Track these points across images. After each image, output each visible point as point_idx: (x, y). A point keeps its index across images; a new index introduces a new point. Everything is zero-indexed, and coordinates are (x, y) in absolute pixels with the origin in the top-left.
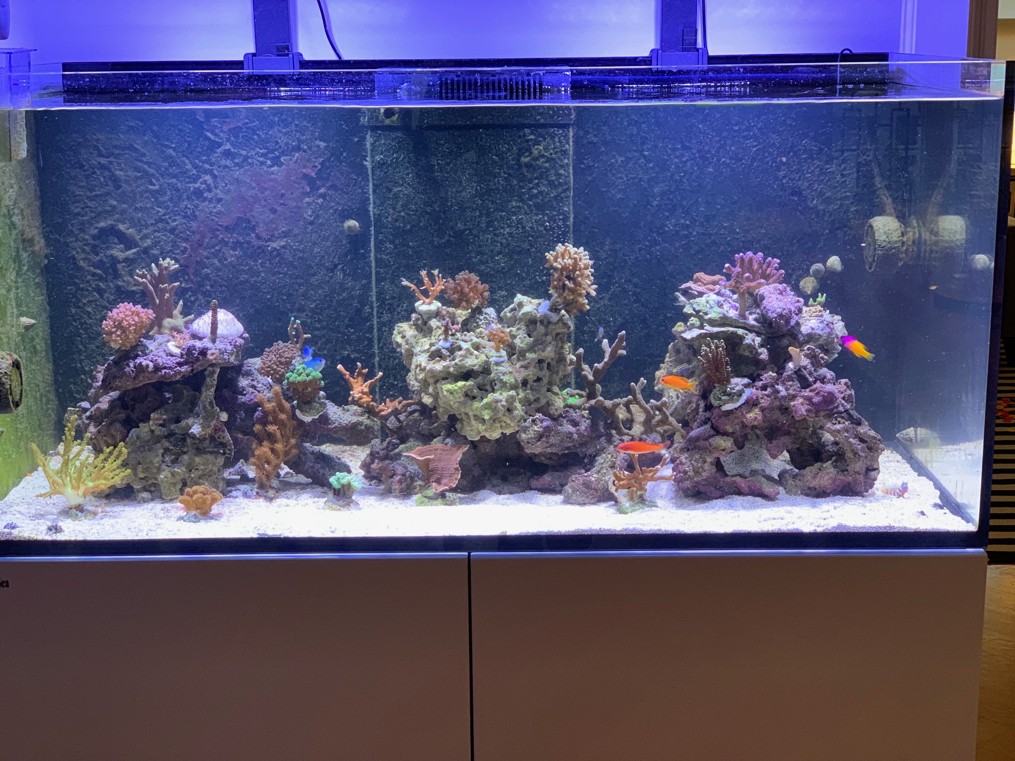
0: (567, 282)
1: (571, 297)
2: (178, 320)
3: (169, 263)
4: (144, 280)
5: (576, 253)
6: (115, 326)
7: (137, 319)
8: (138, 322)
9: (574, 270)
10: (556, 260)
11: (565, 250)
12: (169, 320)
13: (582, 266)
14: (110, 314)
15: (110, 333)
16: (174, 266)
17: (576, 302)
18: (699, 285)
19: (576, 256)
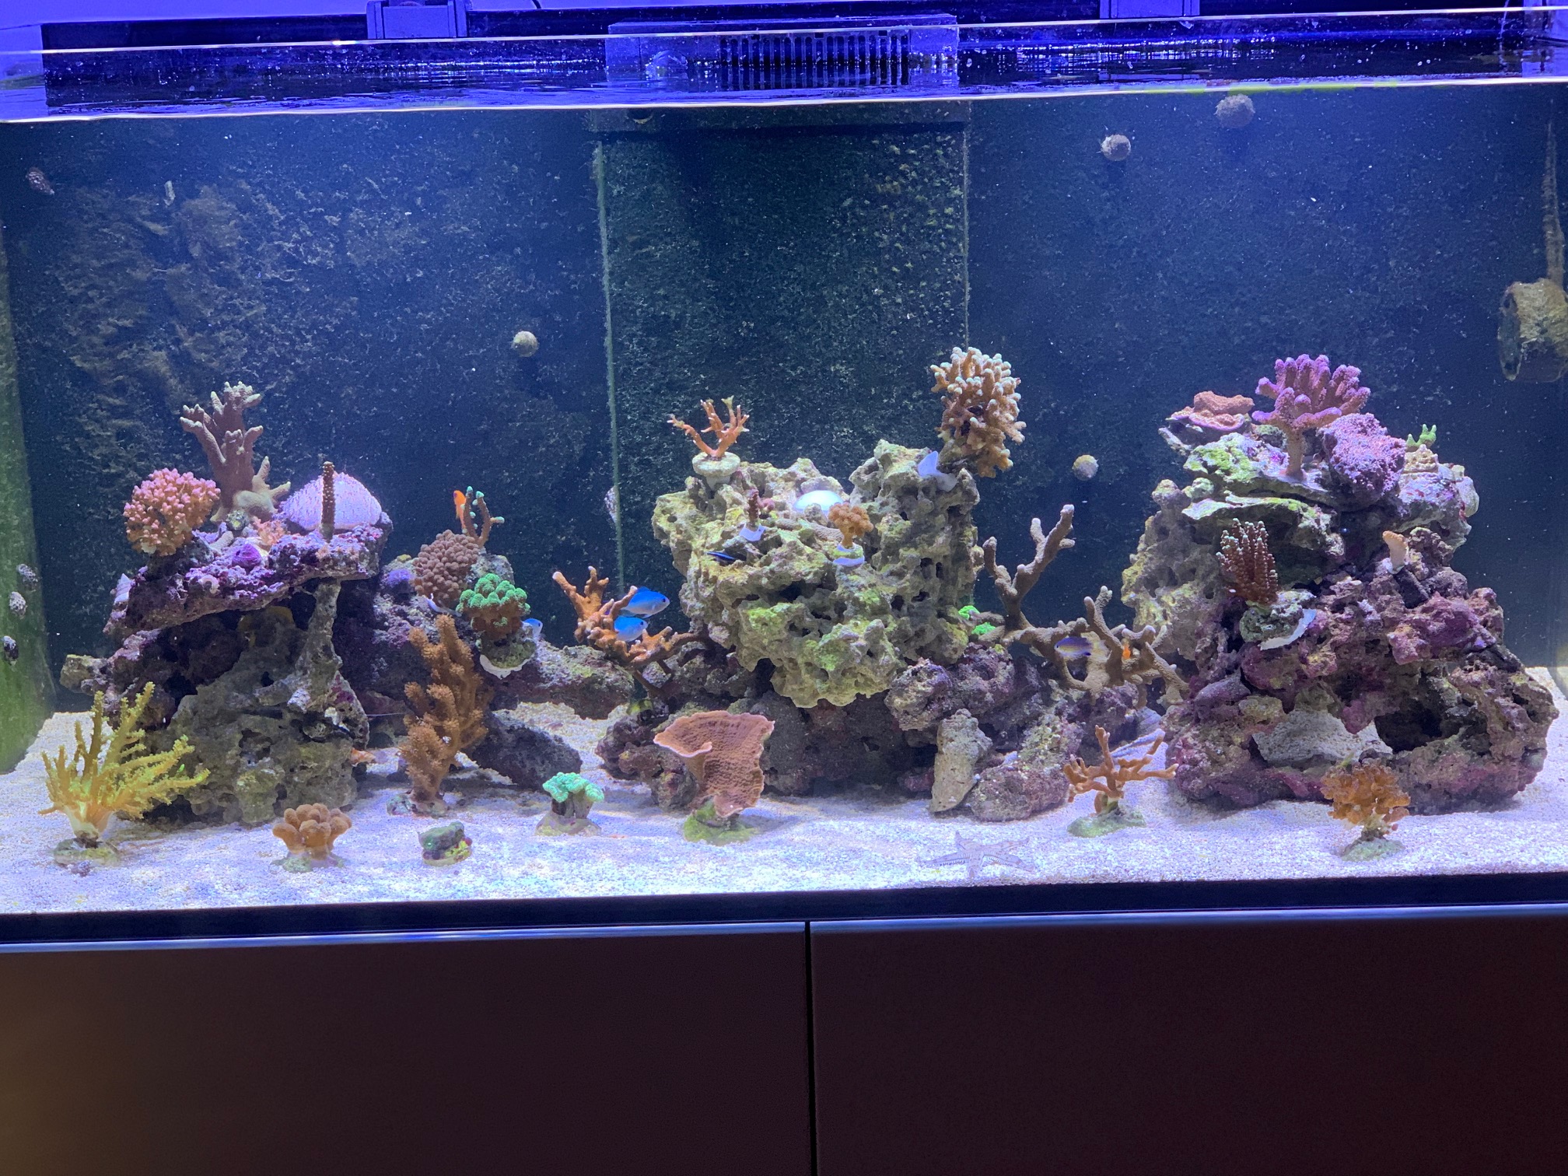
0: (973, 419)
1: (980, 446)
2: (263, 495)
3: (242, 392)
4: (198, 423)
5: (988, 365)
6: (148, 513)
7: (186, 498)
8: (190, 505)
9: (987, 396)
10: (951, 377)
11: (969, 359)
12: (246, 493)
13: (1001, 390)
14: (137, 491)
15: (138, 527)
16: (252, 397)
17: (988, 452)
18: (1205, 415)
19: (988, 370)
